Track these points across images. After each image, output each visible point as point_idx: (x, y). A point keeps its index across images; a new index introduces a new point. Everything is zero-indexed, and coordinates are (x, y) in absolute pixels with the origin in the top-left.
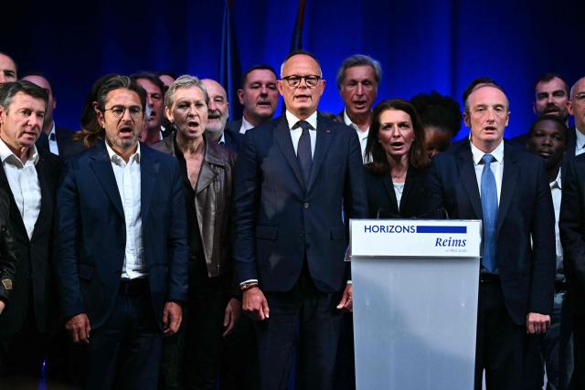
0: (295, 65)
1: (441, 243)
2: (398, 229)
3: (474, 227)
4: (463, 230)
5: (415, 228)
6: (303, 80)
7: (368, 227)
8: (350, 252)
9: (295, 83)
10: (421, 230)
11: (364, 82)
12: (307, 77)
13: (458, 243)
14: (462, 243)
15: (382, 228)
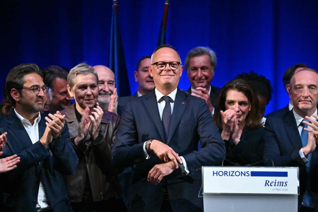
0: (162, 55)
1: (269, 184)
2: (238, 174)
3: (293, 172)
4: (285, 174)
5: (250, 173)
6: (168, 65)
7: (215, 172)
8: (202, 191)
9: (162, 67)
10: (254, 174)
11: (203, 68)
12: (171, 64)
13: (281, 184)
14: (284, 184)
15: (225, 173)
